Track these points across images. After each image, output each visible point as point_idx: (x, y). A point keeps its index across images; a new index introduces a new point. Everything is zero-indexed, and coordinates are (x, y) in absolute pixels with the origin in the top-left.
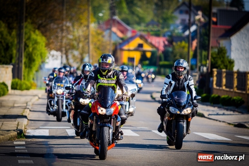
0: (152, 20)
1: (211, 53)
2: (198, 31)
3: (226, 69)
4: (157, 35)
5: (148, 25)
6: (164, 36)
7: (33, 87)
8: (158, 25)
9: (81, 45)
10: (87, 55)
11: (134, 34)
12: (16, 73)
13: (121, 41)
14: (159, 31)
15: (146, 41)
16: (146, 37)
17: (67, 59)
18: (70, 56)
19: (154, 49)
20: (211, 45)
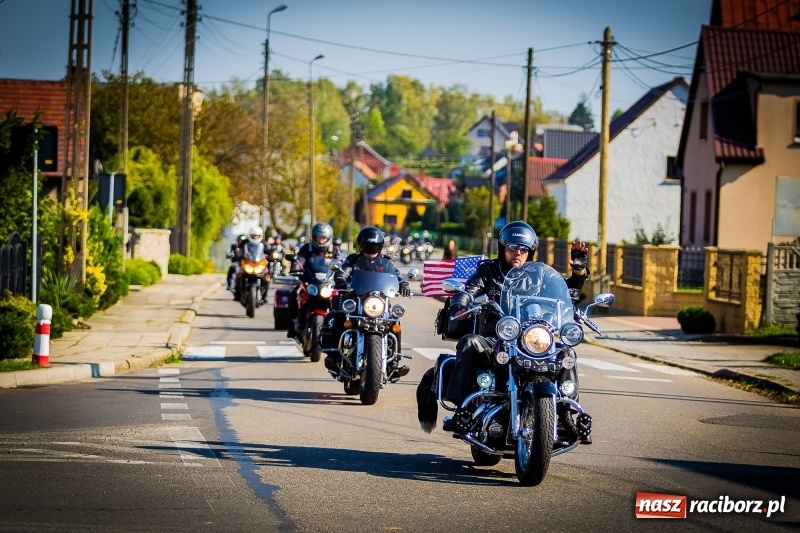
0: (429, 147)
1: (530, 209)
2: (509, 169)
3: (556, 237)
4: (438, 175)
5: (421, 157)
6: (450, 177)
7: (209, 270)
8: (439, 157)
9: (297, 193)
10: (309, 210)
11: (395, 174)
12: (178, 244)
13: (371, 186)
14: (440, 167)
15: (417, 186)
16: (418, 179)
17: (273, 219)
18: (278, 213)
19: (431, 201)
20: (527, 194)
